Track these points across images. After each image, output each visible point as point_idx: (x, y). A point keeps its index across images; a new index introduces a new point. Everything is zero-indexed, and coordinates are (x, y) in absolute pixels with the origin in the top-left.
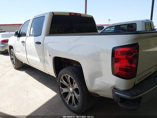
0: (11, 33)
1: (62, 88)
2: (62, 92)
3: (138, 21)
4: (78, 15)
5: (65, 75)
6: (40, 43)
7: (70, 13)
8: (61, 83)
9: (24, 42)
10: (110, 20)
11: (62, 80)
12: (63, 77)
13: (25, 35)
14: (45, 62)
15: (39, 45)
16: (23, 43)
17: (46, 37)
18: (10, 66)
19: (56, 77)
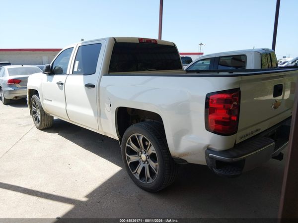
0: (25, 66)
1: (129, 155)
2: (129, 161)
3: (249, 51)
4: (153, 42)
5: (136, 135)
6: (93, 86)
7: (141, 40)
8: (127, 147)
9: (62, 84)
10: (201, 44)
11: (129, 144)
12: (131, 138)
13: (60, 71)
14: (100, 117)
16: (60, 85)
17: (103, 76)
18: (29, 125)
19: (118, 139)
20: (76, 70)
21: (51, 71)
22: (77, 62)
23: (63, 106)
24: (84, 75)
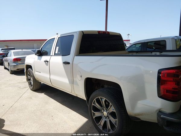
0: (23, 50)
1: (94, 112)
2: (94, 116)
3: (168, 38)
4: (106, 33)
5: (99, 97)
6: (69, 63)
7: (99, 32)
8: (93, 106)
9: (48, 62)
10: (129, 35)
11: (94, 103)
12: (96, 100)
13: (46, 54)
14: (73, 84)
15: (68, 65)
16: (46, 62)
17: (76, 57)
18: (25, 88)
19: (85, 99)
20: (56, 52)
21: (40, 54)
22: (57, 48)
23: (48, 76)
24: (62, 56)
